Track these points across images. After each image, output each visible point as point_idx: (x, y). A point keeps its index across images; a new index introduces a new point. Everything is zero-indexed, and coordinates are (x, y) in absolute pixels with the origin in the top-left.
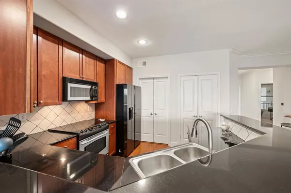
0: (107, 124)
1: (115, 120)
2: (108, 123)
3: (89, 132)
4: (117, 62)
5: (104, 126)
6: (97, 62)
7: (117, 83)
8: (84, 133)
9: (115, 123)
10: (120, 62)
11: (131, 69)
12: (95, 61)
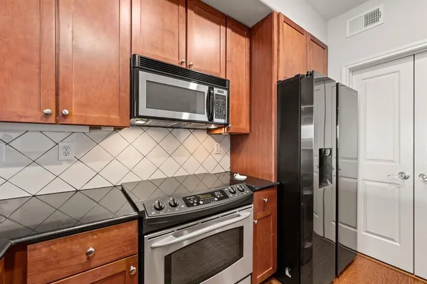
0: (248, 192)
1: (273, 180)
2: (250, 188)
3: (182, 209)
4: (282, 19)
5: (238, 196)
6: (229, 30)
7: (282, 79)
8: (162, 213)
9: (274, 191)
10: (288, 22)
11: (324, 47)
12: (223, 28)
